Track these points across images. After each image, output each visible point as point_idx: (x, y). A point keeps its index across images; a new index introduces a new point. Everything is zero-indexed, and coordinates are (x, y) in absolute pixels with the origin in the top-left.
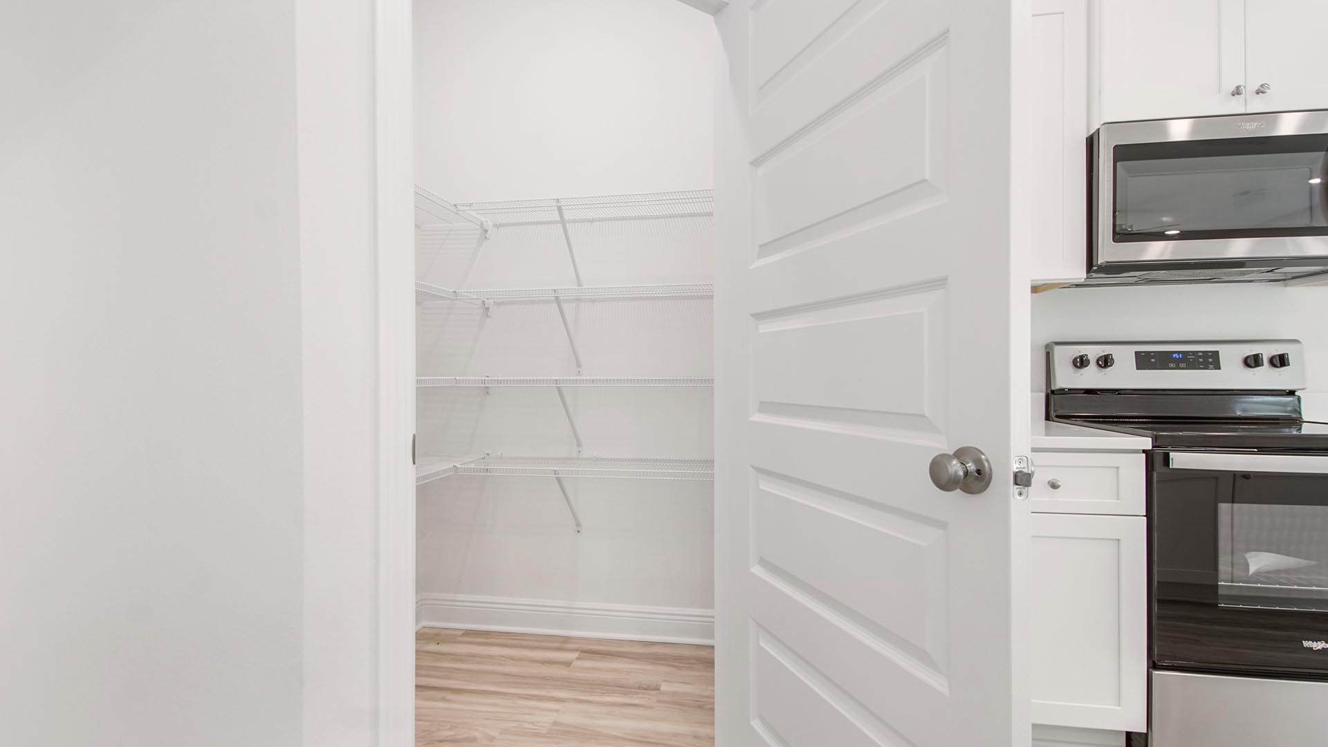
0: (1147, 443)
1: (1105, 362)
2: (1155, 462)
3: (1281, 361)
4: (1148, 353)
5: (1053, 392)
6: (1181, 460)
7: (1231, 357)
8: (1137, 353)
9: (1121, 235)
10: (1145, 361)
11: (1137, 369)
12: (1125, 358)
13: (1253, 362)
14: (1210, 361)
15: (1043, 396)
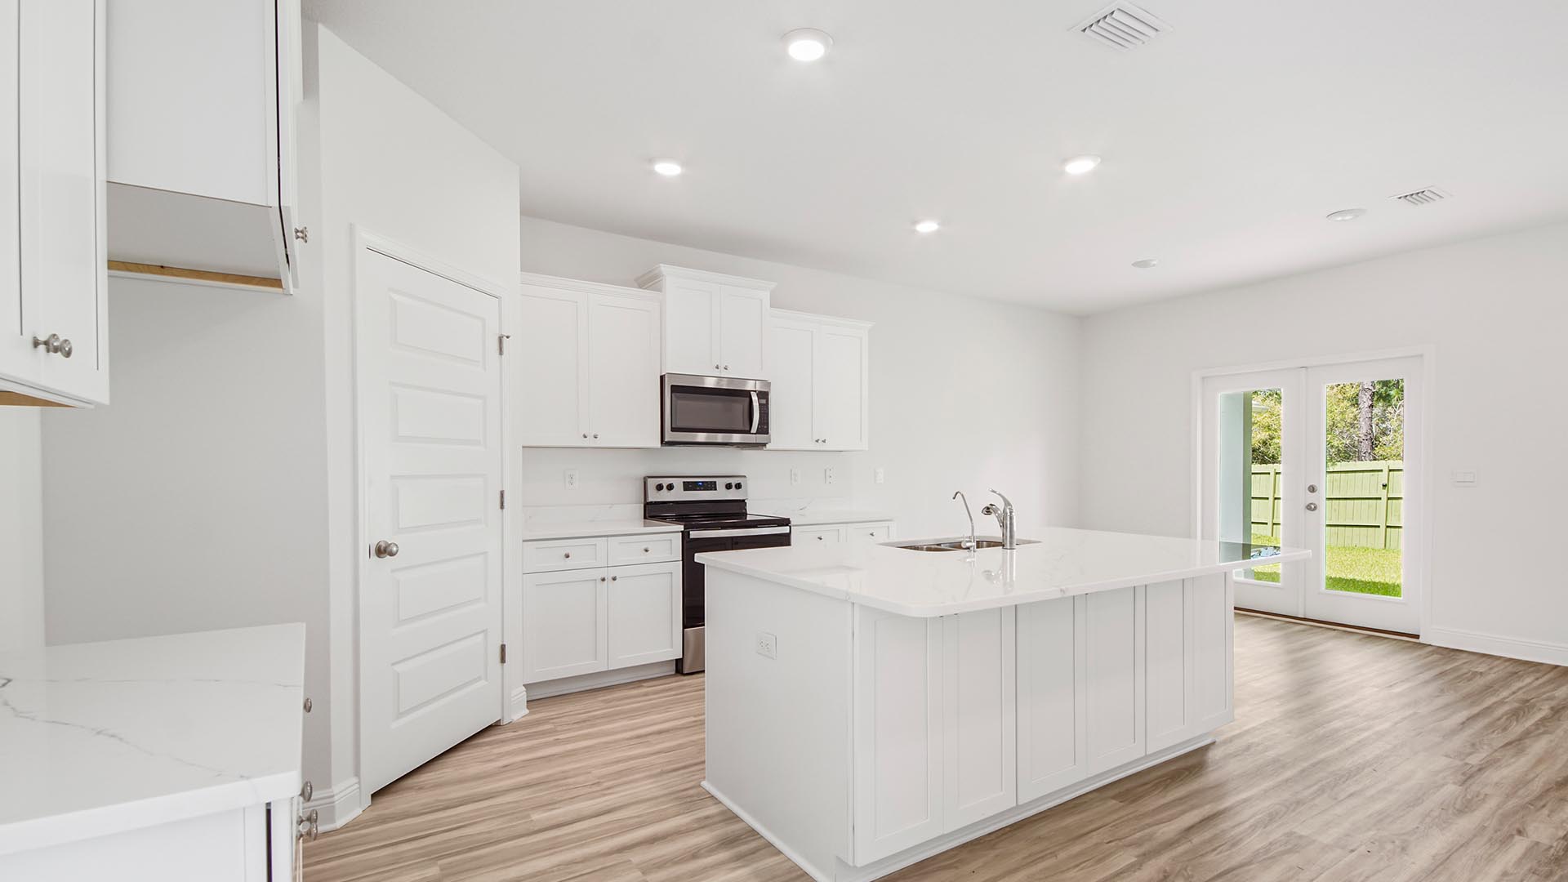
0: (681, 528)
1: (670, 487)
2: (685, 535)
3: (738, 486)
4: (688, 482)
5: (648, 503)
6: (694, 534)
7: (721, 483)
8: (684, 482)
9: (673, 430)
10: (688, 486)
11: (684, 490)
12: (678, 484)
13: (729, 486)
14: (712, 486)
15: (643, 505)
